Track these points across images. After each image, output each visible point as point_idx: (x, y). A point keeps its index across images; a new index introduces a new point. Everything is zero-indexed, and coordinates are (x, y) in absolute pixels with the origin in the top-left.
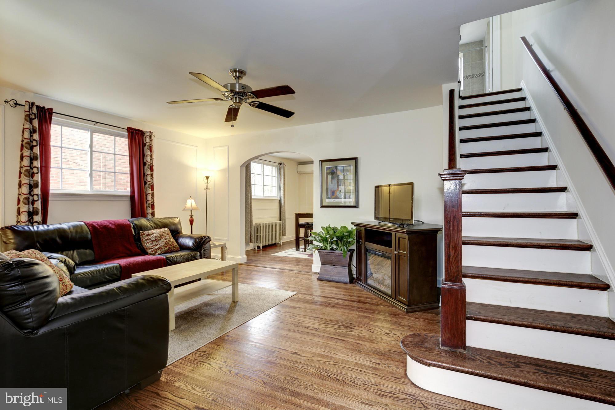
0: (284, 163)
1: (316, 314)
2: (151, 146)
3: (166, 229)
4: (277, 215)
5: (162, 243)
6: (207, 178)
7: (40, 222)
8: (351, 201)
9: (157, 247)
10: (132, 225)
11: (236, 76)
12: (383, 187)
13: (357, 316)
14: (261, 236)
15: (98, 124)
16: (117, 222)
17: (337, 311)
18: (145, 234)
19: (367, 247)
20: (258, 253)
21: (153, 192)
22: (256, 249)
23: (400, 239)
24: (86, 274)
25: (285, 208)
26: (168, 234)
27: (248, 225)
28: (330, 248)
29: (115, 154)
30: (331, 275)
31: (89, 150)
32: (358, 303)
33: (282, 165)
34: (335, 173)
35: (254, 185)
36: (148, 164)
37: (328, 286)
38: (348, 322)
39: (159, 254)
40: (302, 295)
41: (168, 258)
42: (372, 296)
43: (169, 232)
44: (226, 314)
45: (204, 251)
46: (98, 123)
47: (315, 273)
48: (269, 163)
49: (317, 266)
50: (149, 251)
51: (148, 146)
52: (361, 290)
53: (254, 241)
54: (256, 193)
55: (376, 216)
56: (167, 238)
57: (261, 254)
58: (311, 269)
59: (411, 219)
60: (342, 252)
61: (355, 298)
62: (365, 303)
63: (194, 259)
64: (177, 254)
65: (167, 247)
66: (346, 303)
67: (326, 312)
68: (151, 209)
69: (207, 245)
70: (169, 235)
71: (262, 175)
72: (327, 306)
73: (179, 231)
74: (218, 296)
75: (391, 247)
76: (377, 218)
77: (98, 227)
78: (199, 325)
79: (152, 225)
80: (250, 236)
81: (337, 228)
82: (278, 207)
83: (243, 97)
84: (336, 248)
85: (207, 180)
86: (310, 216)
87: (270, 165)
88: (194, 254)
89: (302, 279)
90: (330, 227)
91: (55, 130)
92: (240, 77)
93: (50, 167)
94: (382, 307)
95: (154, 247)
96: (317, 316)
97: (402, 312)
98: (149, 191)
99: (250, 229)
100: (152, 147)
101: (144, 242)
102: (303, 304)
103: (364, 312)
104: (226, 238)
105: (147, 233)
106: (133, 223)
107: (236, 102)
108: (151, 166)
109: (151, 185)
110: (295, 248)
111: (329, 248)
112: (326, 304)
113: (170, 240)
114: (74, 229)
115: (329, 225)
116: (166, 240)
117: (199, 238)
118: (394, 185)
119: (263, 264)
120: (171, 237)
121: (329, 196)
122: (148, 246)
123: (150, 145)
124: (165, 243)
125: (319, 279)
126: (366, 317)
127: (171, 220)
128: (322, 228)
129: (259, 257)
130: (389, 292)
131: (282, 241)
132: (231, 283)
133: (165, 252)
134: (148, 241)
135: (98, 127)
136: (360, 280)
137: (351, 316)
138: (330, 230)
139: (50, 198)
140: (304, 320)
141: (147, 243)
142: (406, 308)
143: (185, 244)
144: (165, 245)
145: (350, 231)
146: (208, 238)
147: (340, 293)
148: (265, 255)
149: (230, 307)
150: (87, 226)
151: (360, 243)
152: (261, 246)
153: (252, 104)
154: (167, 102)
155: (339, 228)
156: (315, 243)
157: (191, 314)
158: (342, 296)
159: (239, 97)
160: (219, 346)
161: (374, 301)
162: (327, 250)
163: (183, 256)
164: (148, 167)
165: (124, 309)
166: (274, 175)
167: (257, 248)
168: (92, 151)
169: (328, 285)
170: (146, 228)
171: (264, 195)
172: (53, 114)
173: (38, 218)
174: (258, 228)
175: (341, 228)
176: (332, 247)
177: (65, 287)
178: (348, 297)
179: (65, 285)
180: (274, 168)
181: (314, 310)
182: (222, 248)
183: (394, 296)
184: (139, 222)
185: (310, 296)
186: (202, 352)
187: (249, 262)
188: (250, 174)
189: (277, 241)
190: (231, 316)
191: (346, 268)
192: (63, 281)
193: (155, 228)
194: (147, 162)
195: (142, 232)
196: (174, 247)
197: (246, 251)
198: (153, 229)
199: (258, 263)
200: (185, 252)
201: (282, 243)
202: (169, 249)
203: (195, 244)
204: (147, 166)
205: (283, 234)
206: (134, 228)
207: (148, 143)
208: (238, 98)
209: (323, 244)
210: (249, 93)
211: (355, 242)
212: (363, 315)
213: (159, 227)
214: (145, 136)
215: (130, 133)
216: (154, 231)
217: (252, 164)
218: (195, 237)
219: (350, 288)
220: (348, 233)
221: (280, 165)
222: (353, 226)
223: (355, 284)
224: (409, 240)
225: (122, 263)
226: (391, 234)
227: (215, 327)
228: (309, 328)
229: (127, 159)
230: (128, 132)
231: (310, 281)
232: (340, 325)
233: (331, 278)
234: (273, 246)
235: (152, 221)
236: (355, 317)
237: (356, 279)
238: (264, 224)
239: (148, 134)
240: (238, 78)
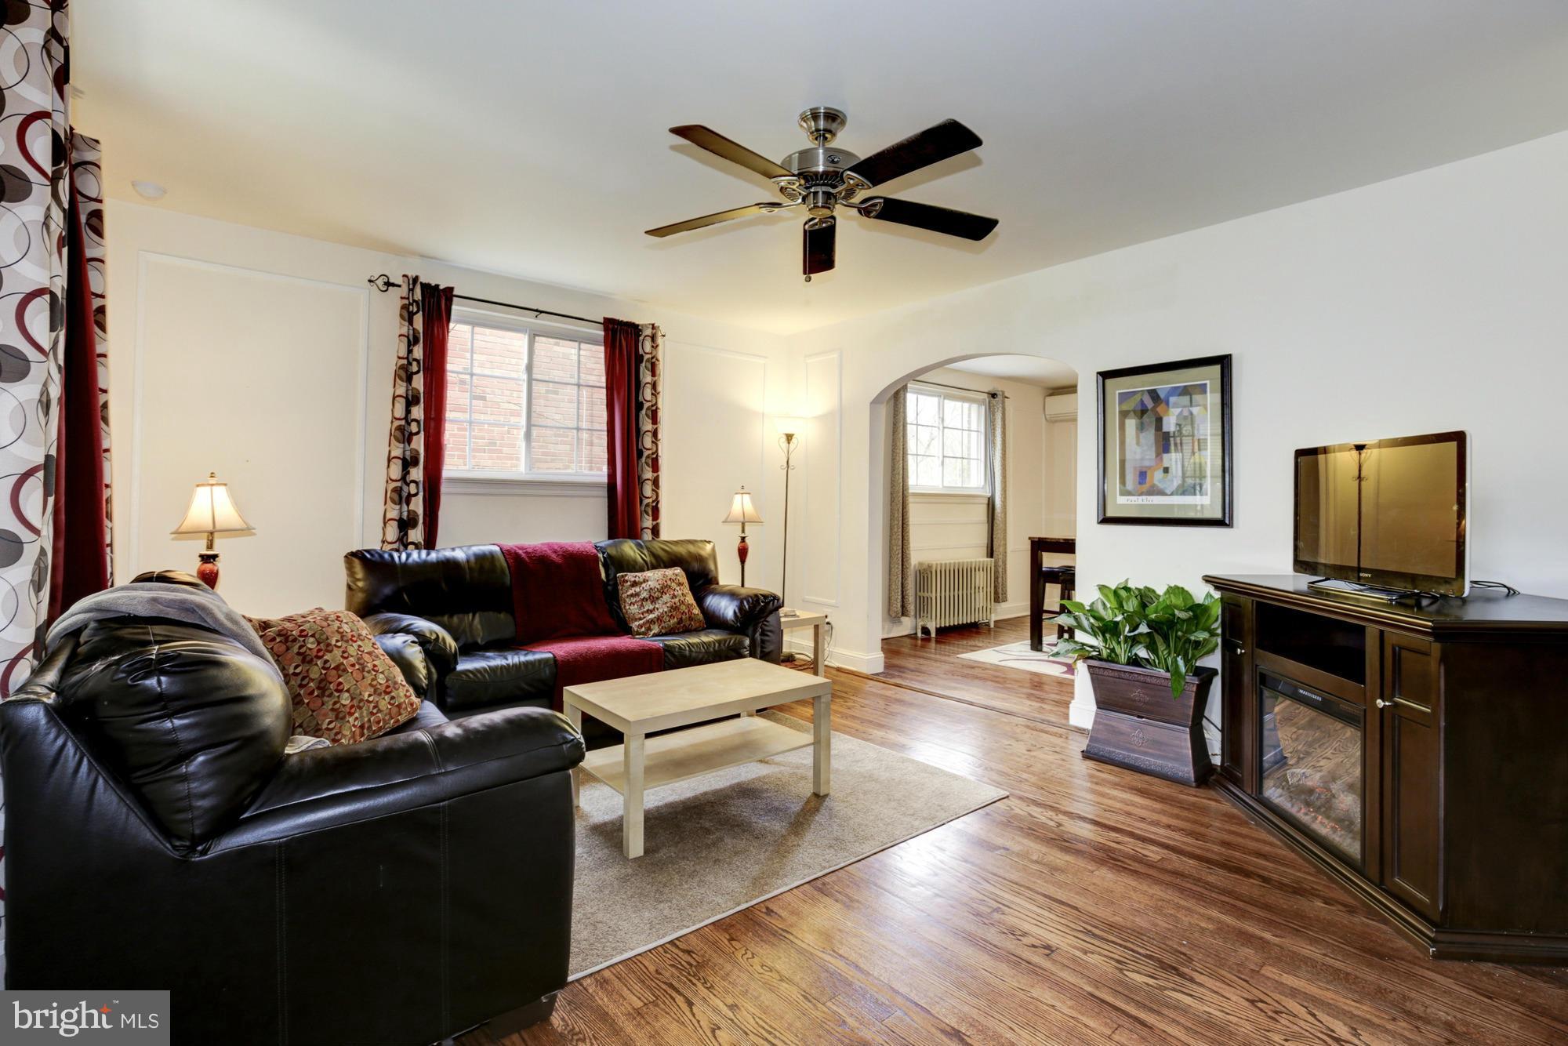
0: (1003, 392)
1: (1061, 885)
2: (654, 360)
3: (678, 570)
4: (983, 540)
5: (664, 606)
6: (789, 437)
7: (420, 543)
8: (1207, 503)
9: (651, 616)
10: (600, 555)
11: (817, 130)
12: (1334, 452)
13: (1210, 927)
14: (931, 598)
15: (542, 314)
16: (570, 549)
17: (1135, 890)
18: (627, 581)
19: (1263, 667)
20: (923, 647)
21: (655, 475)
22: (920, 634)
23: (1404, 654)
24: (479, 675)
25: (1005, 521)
26: (680, 584)
27: (898, 568)
28: (1129, 658)
29: (579, 385)
30: (1128, 745)
31: (525, 377)
32: (1221, 871)
33: (999, 398)
34: (1149, 412)
35: (917, 455)
36: (646, 405)
37: (1115, 785)
38: (1170, 943)
39: (655, 635)
40: (1023, 805)
41: (668, 649)
42: (1279, 851)
43: (683, 578)
44: (784, 832)
45: (763, 634)
46: (541, 312)
47: (1080, 731)
48: (958, 392)
49: (1083, 710)
50: (635, 625)
51: (648, 360)
52: (1238, 818)
53: (912, 613)
54: (922, 476)
55: (1302, 558)
56: (676, 593)
57: (931, 653)
58: (1066, 716)
59: (1454, 577)
60: (1168, 675)
61: (1216, 850)
62: (1248, 874)
63: (734, 654)
64: (694, 640)
65: (674, 618)
66: (1177, 862)
67: (1094, 884)
68: (651, 518)
69: (771, 618)
70: (682, 588)
71: (939, 428)
72: (1101, 862)
73: (710, 577)
74: (782, 768)
75: (1361, 679)
76: (1301, 565)
77: (527, 559)
78: (704, 855)
79: (648, 559)
80: (903, 597)
81: (1154, 591)
82: (985, 518)
83: (834, 187)
84: (1147, 657)
85: (789, 443)
86: (1067, 546)
87: (963, 399)
88: (735, 641)
89: (1032, 748)
90: (1127, 589)
91: (458, 334)
92: (830, 131)
93: (445, 420)
94: (1319, 904)
95: (646, 615)
96: (1061, 895)
97: (1411, 948)
98: (648, 474)
99: (902, 578)
100: (657, 362)
101: (625, 601)
102: (1020, 839)
103: (1242, 914)
104: (833, 602)
105: (633, 579)
106: (603, 553)
107: (816, 207)
108: (652, 411)
109: (653, 459)
110: (1029, 642)
111: (1123, 658)
112: (1100, 854)
113: (682, 599)
114: (476, 563)
115: (1127, 581)
116: (672, 598)
117: (750, 600)
118: (1381, 444)
119: (928, 684)
120: (686, 589)
121: (1130, 486)
122: (633, 612)
123: (652, 358)
124: (672, 607)
125: (1087, 755)
126: (1247, 939)
127: (692, 548)
128: (1102, 588)
129: (922, 661)
130: (1352, 847)
131: (994, 618)
132: (809, 738)
133: (670, 631)
134: (633, 600)
135: (544, 322)
136: (1238, 782)
137: (1186, 919)
138: (1128, 598)
139: (444, 489)
140: (1013, 902)
141: (630, 605)
142: (1432, 935)
143: (717, 613)
144: (671, 611)
145: (1199, 605)
146: (773, 600)
147: (1155, 817)
148: (940, 654)
149: (802, 810)
150: (504, 556)
151: (1236, 651)
152: (932, 627)
153: (865, 210)
154: (647, 232)
155: (1161, 590)
156: (1080, 636)
157: (698, 814)
158: (1162, 831)
159: (825, 189)
160: (733, 943)
161: (1288, 875)
162: (1118, 663)
163: (708, 644)
164: (646, 414)
165: (439, 807)
166: (974, 427)
167: (922, 633)
168: (530, 380)
169: (1117, 780)
170: (634, 567)
171: (945, 485)
172: (455, 299)
173: (416, 535)
174: (924, 575)
175: (1165, 594)
176: (1136, 654)
177: (395, 710)
178: (1185, 839)
179: (397, 703)
180: (975, 407)
181: (1054, 869)
182: (816, 627)
183: (1373, 871)
184: (617, 552)
185: (1050, 813)
186: (684, 951)
187: (891, 672)
188: (905, 426)
189: (980, 618)
190: (795, 843)
191: (1184, 732)
192: (393, 694)
193: (654, 567)
194: (644, 402)
195: (623, 576)
196: (691, 619)
197: (883, 640)
198: (648, 569)
199: (915, 677)
200: (714, 634)
201: (995, 622)
202: (679, 623)
203: (738, 614)
204: (644, 412)
205: (999, 596)
206: (605, 565)
207: (648, 353)
208: (824, 192)
209: (1105, 641)
210: (849, 173)
211: (1218, 644)
212: (1234, 928)
213: (662, 565)
214: (641, 338)
215: (610, 332)
216: (648, 574)
217: (911, 398)
218: (741, 597)
219: (1194, 804)
220: (1191, 613)
221: (992, 399)
222: (1210, 589)
223: (1214, 789)
224: (1444, 659)
225: (561, 653)
226: (1361, 630)
227: (744, 870)
228: (1025, 940)
229: (602, 394)
230: (606, 330)
231: (1058, 756)
232: (1141, 951)
233: (1129, 757)
234: (970, 631)
235: (648, 549)
236: (1203, 930)
237: (1221, 775)
238: (941, 564)
239: (649, 332)
240: (822, 135)
